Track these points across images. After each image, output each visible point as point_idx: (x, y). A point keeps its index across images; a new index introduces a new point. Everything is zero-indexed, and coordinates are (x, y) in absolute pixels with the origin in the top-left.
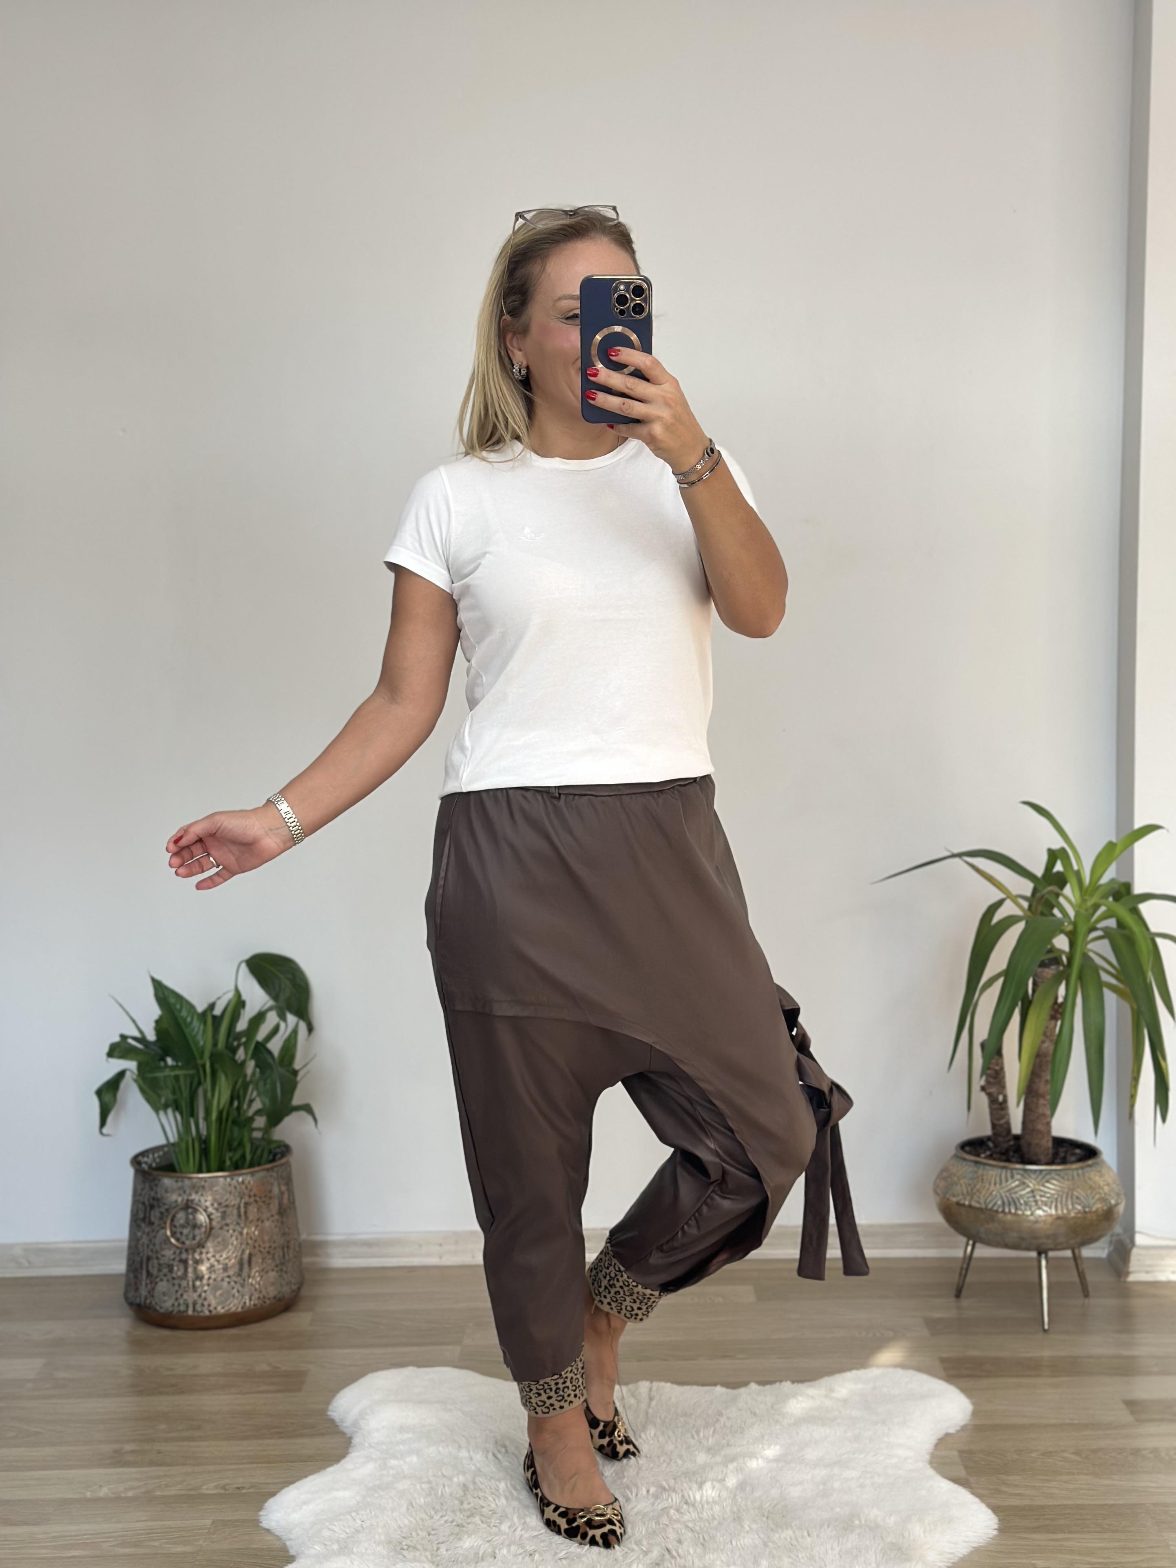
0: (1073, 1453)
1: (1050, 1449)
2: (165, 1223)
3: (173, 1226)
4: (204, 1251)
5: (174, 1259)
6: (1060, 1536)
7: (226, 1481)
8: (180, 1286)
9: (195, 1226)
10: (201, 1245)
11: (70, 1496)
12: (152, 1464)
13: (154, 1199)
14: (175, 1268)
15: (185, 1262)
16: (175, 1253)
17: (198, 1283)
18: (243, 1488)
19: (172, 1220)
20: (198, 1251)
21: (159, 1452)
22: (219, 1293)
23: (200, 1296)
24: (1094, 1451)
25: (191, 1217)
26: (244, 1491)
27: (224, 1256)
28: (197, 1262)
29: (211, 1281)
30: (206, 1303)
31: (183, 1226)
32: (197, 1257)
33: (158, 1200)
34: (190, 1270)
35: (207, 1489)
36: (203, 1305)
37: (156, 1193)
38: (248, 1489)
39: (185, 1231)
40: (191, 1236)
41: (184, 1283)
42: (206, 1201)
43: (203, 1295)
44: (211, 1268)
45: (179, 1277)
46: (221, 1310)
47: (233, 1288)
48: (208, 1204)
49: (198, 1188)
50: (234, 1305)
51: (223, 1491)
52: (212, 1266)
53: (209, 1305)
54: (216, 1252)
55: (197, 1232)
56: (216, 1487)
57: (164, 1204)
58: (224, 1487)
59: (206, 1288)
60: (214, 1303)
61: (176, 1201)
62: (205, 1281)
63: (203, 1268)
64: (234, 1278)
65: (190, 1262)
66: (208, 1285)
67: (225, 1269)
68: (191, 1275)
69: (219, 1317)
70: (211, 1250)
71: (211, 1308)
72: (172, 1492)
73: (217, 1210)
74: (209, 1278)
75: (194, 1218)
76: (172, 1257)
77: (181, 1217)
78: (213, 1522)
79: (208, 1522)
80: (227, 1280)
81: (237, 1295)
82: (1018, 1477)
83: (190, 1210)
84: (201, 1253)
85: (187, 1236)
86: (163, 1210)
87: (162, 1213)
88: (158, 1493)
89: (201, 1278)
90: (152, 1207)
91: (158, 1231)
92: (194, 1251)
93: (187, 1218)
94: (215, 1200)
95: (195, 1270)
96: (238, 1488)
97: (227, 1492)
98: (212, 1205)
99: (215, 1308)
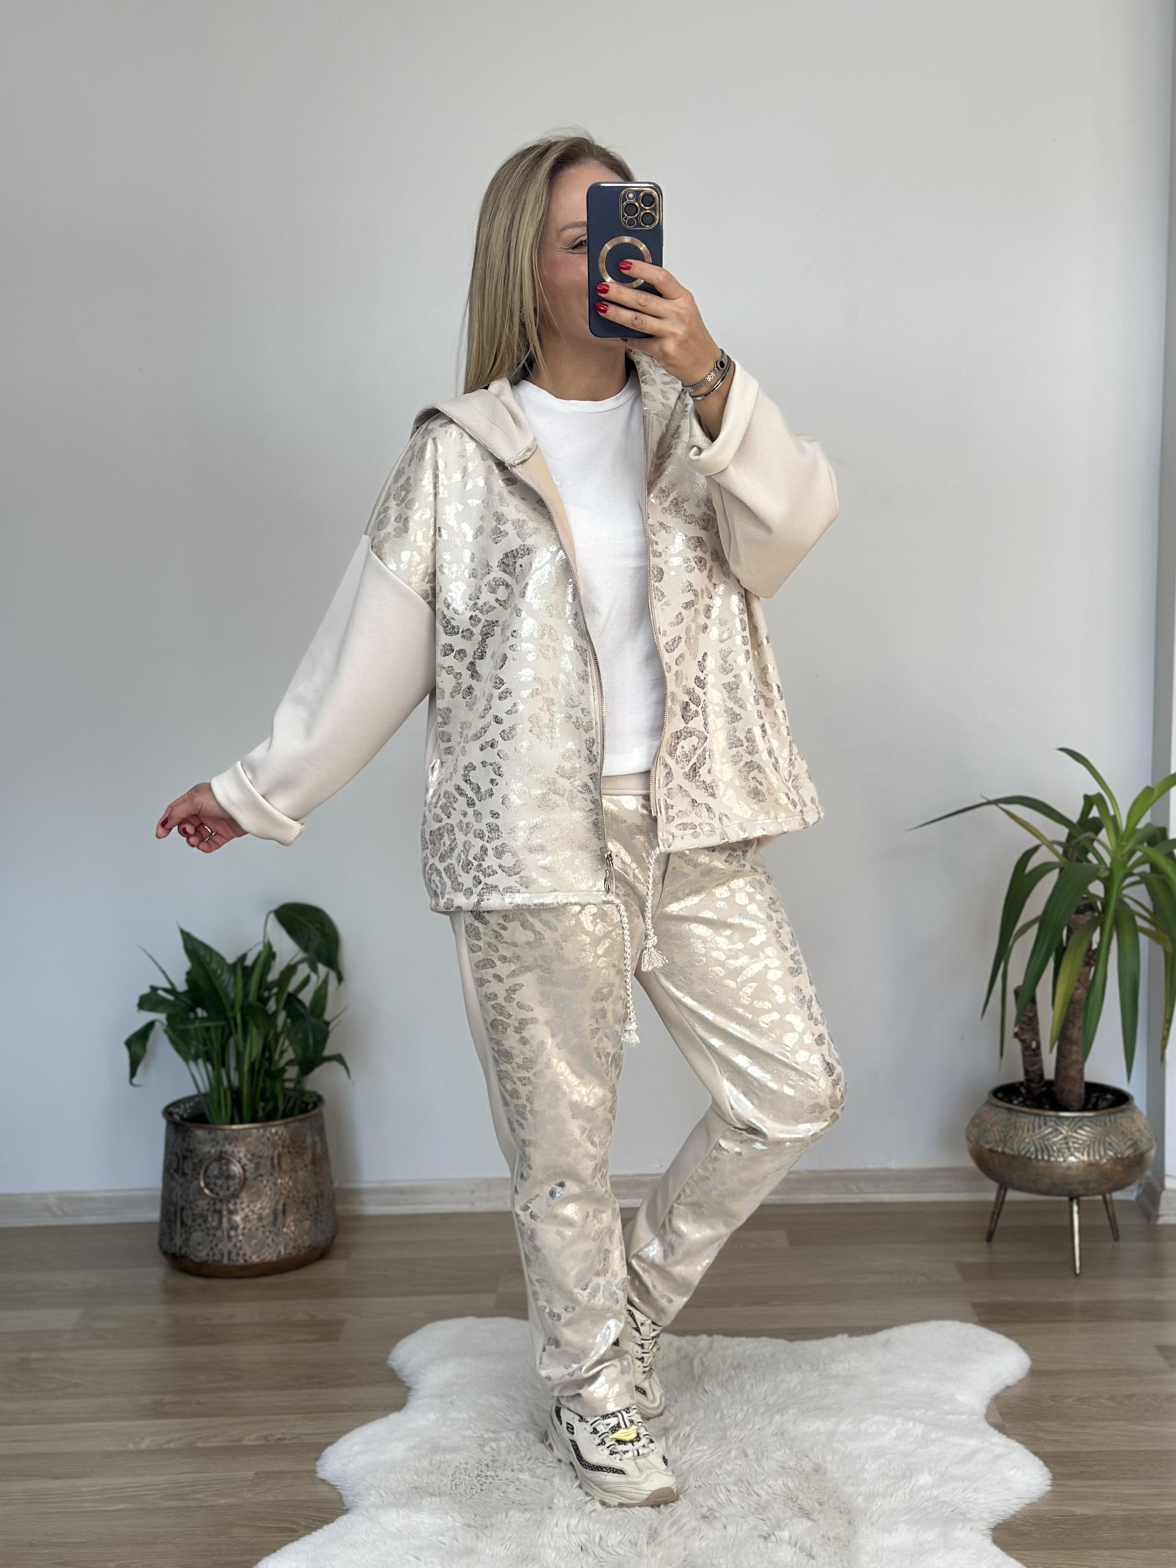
0: (1108, 1399)
1: (1085, 1395)
2: (199, 1174)
3: (206, 1177)
4: (239, 1201)
5: (208, 1210)
6: (1098, 1482)
7: (265, 1433)
8: (214, 1235)
9: (229, 1177)
10: (235, 1195)
11: (112, 1448)
12: (193, 1415)
13: (187, 1150)
14: (210, 1218)
15: (220, 1212)
16: (209, 1204)
17: (233, 1233)
18: (285, 1439)
19: (206, 1171)
20: (232, 1201)
21: (199, 1403)
22: (254, 1242)
23: (235, 1245)
24: (1130, 1397)
25: (224, 1168)
26: (286, 1442)
27: (259, 1206)
28: (231, 1212)
29: (246, 1231)
30: (241, 1253)
31: (216, 1177)
32: (231, 1207)
33: (191, 1151)
34: (225, 1220)
35: (249, 1440)
36: (238, 1254)
37: (189, 1144)
38: (290, 1440)
39: (219, 1182)
40: (225, 1187)
41: (219, 1233)
42: (239, 1152)
43: (238, 1244)
44: (246, 1219)
45: (213, 1227)
46: (255, 1259)
47: (267, 1238)
48: (242, 1155)
49: (231, 1139)
50: (269, 1255)
51: (264, 1442)
52: (247, 1216)
53: (244, 1255)
54: (251, 1202)
55: (231, 1182)
56: (257, 1439)
57: (197, 1155)
58: (265, 1438)
59: (241, 1238)
60: (249, 1253)
61: (209, 1152)
62: (240, 1231)
63: (238, 1218)
64: (268, 1228)
65: (225, 1212)
66: (243, 1234)
67: (260, 1219)
68: (225, 1224)
69: (256, 1266)
70: (246, 1200)
71: (247, 1258)
72: (214, 1443)
73: (250, 1161)
74: (244, 1228)
75: (228, 1170)
76: (206, 1207)
77: (214, 1169)
78: (256, 1474)
79: (250, 1474)
80: (261, 1229)
81: (271, 1244)
82: (1054, 1424)
83: (224, 1162)
84: (235, 1204)
85: (221, 1187)
86: (196, 1161)
87: (194, 1164)
88: (200, 1445)
89: (234, 1227)
90: (185, 1158)
91: (191, 1182)
92: (229, 1202)
93: (221, 1169)
94: (248, 1151)
95: (230, 1220)
96: (280, 1439)
97: (269, 1443)
98: (246, 1156)
99: (251, 1257)
